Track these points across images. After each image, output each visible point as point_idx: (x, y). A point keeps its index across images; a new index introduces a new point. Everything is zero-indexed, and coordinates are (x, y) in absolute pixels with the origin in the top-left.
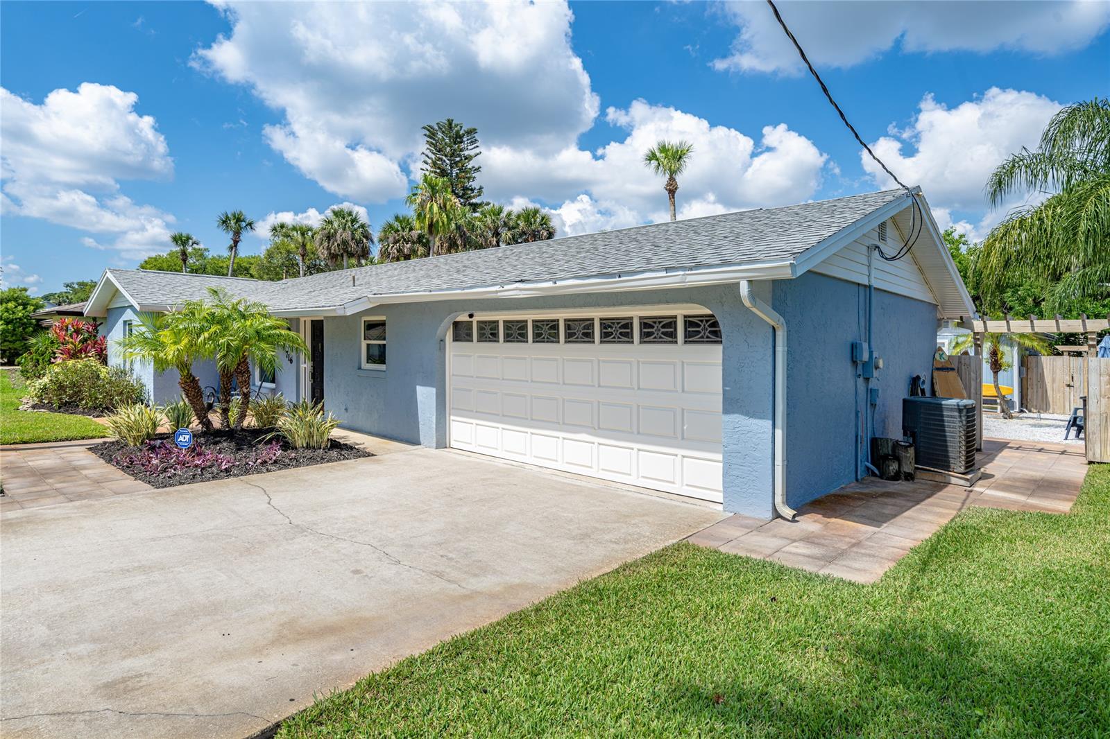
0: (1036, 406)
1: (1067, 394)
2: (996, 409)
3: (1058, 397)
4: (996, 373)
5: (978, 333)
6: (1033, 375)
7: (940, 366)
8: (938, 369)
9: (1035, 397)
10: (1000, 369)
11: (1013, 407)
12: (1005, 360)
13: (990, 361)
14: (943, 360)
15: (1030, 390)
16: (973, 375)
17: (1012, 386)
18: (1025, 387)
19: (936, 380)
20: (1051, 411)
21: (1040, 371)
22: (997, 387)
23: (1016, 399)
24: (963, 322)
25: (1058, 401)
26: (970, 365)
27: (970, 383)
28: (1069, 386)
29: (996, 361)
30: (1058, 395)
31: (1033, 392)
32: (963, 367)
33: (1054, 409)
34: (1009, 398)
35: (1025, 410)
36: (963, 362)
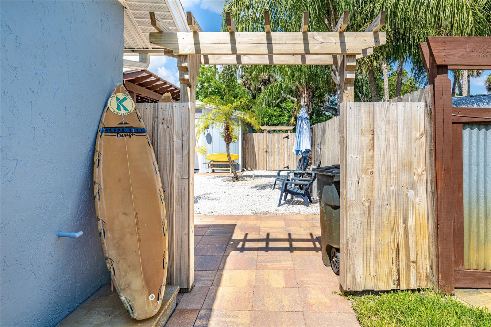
0: (250, 166)
1: (265, 157)
2: (229, 170)
3: (261, 159)
4: (228, 144)
5: (185, 56)
6: (249, 146)
7: (113, 124)
8: (109, 130)
9: (250, 160)
10: (231, 141)
11: (238, 169)
12: (234, 134)
13: (224, 135)
14: (123, 111)
15: (247, 156)
16: (177, 142)
17: (238, 154)
18: (245, 154)
19: (102, 156)
20: (258, 169)
21: (252, 143)
22: (228, 155)
23: (240, 162)
24: (161, 32)
25: (261, 162)
26: (172, 121)
27: (172, 157)
28: (266, 152)
29: (228, 135)
30: (261, 158)
31: (249, 157)
32: (160, 126)
33: (259, 167)
34: (236, 162)
35: (245, 169)
36: (160, 116)
